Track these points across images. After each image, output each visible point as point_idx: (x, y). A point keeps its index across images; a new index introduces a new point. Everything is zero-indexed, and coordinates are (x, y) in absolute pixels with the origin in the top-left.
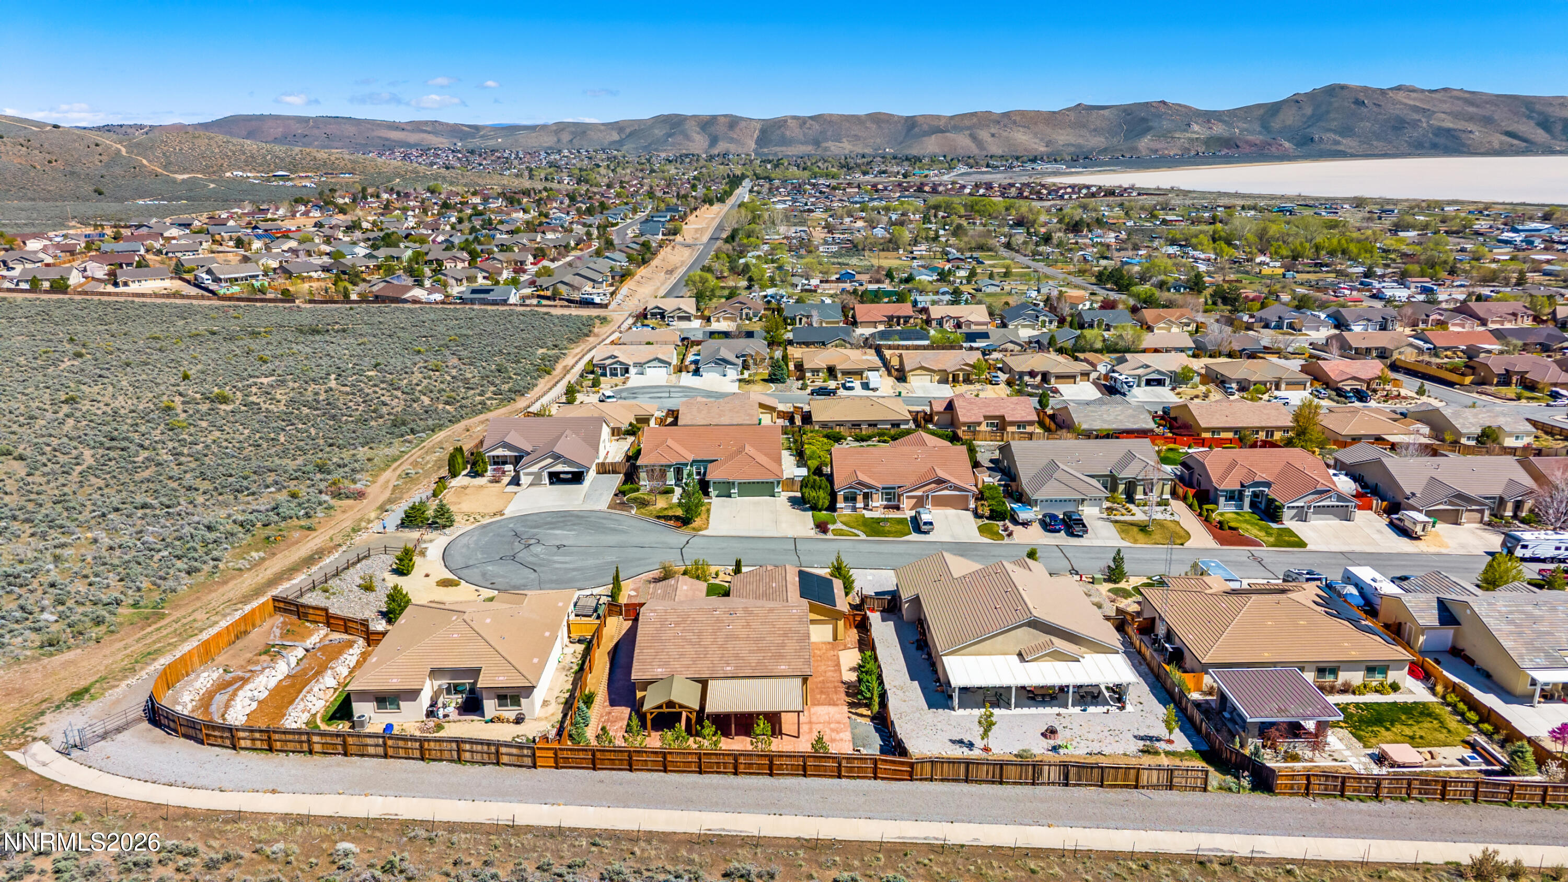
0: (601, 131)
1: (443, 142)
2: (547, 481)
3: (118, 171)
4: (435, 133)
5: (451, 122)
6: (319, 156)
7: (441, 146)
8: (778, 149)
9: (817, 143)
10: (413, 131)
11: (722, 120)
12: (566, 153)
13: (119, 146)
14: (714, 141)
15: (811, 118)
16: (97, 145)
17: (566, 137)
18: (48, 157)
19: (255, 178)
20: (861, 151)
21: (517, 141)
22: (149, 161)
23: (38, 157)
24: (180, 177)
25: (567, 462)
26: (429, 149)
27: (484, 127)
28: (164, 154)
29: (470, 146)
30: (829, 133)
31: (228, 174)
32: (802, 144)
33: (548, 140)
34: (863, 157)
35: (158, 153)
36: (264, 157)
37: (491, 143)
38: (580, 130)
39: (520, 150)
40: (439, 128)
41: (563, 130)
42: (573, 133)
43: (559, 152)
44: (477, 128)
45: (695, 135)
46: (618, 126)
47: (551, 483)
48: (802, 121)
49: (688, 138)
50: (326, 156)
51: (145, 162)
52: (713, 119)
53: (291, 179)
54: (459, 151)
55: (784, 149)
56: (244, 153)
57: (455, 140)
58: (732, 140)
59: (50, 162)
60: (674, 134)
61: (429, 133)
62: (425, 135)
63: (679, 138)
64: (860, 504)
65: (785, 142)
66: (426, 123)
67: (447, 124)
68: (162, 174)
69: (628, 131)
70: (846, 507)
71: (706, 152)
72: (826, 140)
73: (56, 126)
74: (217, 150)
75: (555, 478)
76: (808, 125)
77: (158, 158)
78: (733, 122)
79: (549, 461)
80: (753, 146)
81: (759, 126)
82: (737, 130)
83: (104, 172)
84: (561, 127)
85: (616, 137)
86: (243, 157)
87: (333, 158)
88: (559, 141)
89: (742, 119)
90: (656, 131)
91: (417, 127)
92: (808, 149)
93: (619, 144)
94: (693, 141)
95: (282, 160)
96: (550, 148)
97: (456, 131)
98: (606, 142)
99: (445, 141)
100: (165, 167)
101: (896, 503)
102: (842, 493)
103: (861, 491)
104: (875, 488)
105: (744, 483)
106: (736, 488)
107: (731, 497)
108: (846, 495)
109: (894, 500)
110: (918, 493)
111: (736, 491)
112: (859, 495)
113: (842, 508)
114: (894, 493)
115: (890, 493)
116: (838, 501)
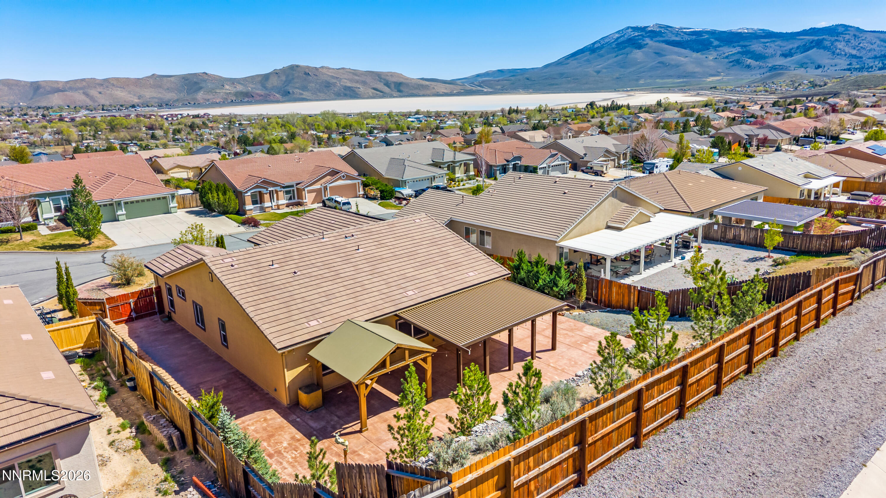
34: (3, 107)
64: (268, 204)
70: (254, 209)
101: (296, 200)
102: (249, 194)
103: (267, 189)
104: (279, 186)
105: (132, 202)
106: (123, 209)
107: (118, 221)
108: (252, 196)
109: (294, 198)
110: (317, 186)
111: (124, 212)
112: (266, 194)
113: (251, 210)
114: (293, 191)
115: (290, 191)
116: (247, 202)
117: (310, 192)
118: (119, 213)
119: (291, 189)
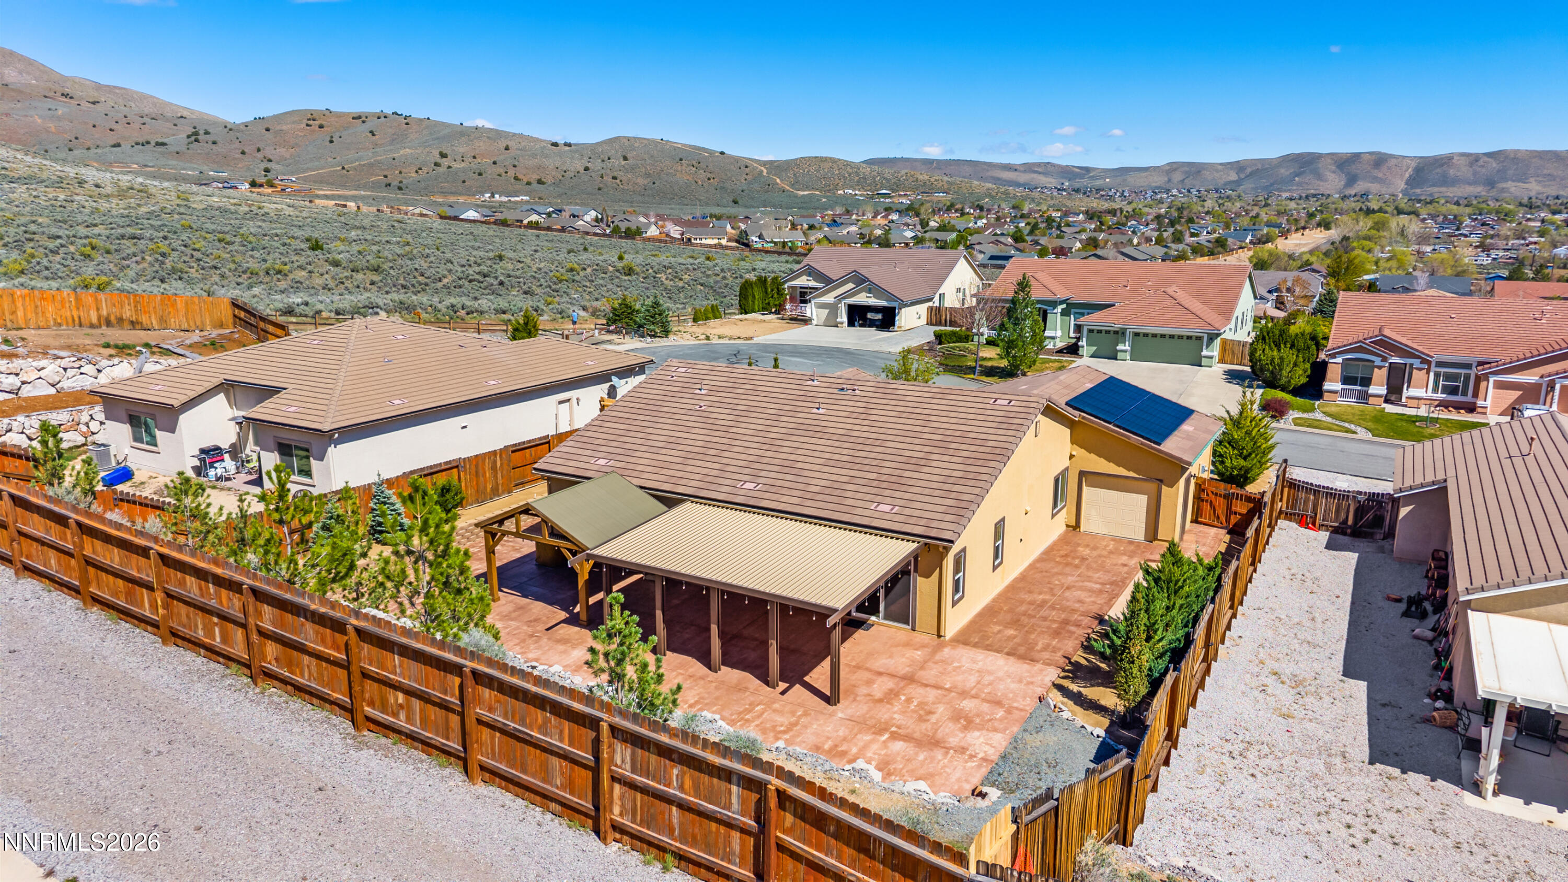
0: (1217, 171)
1: (1051, 182)
2: (845, 319)
3: (756, 187)
4: (1045, 174)
5: (1064, 164)
6: (921, 177)
7: (1048, 185)
8: (1435, 189)
9: (1490, 183)
10: (1025, 171)
11: (1368, 156)
12: (1175, 192)
13: (762, 168)
14: (1352, 180)
15: (1488, 155)
16: (747, 167)
17: (1177, 177)
18: (709, 175)
19: (861, 195)
20: (1554, 193)
21: (1125, 180)
22: (781, 180)
23: (702, 175)
24: (801, 193)
25: (874, 289)
26: (1036, 188)
27: (1094, 169)
28: (795, 175)
29: (1077, 186)
30: (1511, 172)
31: (840, 192)
32: (1470, 184)
33: (1158, 180)
34: (1557, 198)
35: (790, 174)
36: (874, 178)
37: (1098, 183)
38: (1195, 170)
39: (1126, 189)
40: (1050, 168)
41: (1175, 170)
42: (1186, 172)
43: (1167, 191)
44: (1087, 170)
45: (1328, 173)
46: (1239, 166)
47: (851, 323)
48: (1474, 159)
49: (1319, 177)
50: (927, 177)
51: (778, 181)
52: (1356, 157)
53: (891, 197)
54: (1064, 190)
55: (1443, 189)
56: (858, 175)
57: (1063, 181)
58: (1375, 179)
59: (709, 179)
60: (1304, 172)
61: (1040, 173)
62: (1035, 176)
63: (1308, 178)
64: (1378, 389)
65: (1446, 181)
66: (1039, 164)
67: (1059, 166)
68: (788, 191)
69: (1249, 170)
70: (1344, 393)
71: (1340, 193)
72: (1506, 180)
73: (722, 153)
74: (837, 172)
75: (858, 315)
76: (1481, 163)
77: (789, 178)
78: (1380, 160)
79: (850, 286)
80: (1402, 185)
81: (1414, 164)
82: (1384, 168)
83: (745, 188)
84: (1173, 167)
85: (1233, 176)
86: (856, 178)
87: (932, 180)
88: (1169, 180)
89: (1392, 156)
90: (1282, 171)
91: (1029, 168)
92: (1479, 190)
93: (1238, 183)
94: (1326, 181)
95: (888, 181)
96: (1157, 188)
97: (1067, 172)
98: (1221, 182)
99: (1053, 181)
100: (792, 186)
101: (1469, 398)
102: (1339, 360)
103: (1384, 359)
104: (1419, 357)
105: (1146, 335)
106: (1127, 343)
107: (1116, 359)
108: (1346, 364)
109: (1465, 393)
110: (1530, 377)
111: (1127, 348)
112: (1380, 368)
113: (1335, 392)
114: (1467, 377)
115: (1455, 377)
116: (1329, 374)
117: (1500, 386)
118: (1120, 347)
119: (1463, 371)
